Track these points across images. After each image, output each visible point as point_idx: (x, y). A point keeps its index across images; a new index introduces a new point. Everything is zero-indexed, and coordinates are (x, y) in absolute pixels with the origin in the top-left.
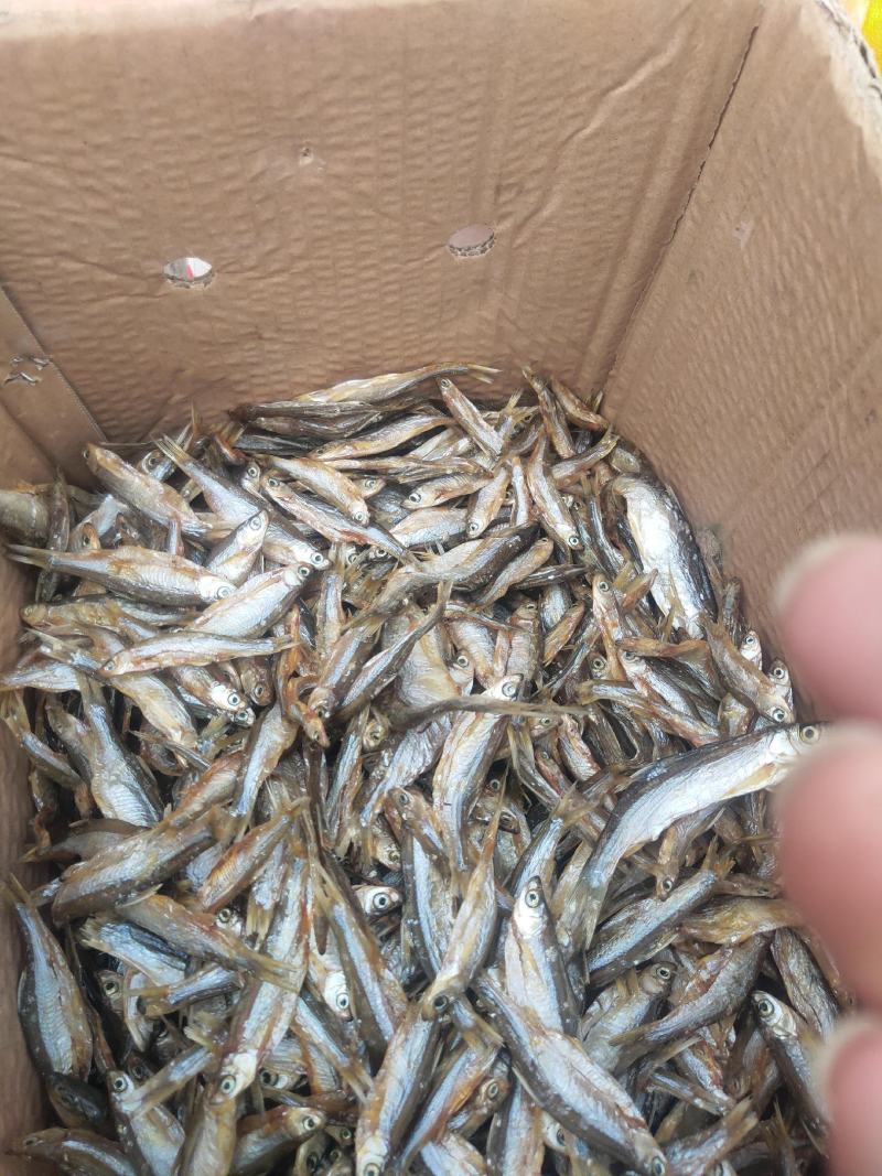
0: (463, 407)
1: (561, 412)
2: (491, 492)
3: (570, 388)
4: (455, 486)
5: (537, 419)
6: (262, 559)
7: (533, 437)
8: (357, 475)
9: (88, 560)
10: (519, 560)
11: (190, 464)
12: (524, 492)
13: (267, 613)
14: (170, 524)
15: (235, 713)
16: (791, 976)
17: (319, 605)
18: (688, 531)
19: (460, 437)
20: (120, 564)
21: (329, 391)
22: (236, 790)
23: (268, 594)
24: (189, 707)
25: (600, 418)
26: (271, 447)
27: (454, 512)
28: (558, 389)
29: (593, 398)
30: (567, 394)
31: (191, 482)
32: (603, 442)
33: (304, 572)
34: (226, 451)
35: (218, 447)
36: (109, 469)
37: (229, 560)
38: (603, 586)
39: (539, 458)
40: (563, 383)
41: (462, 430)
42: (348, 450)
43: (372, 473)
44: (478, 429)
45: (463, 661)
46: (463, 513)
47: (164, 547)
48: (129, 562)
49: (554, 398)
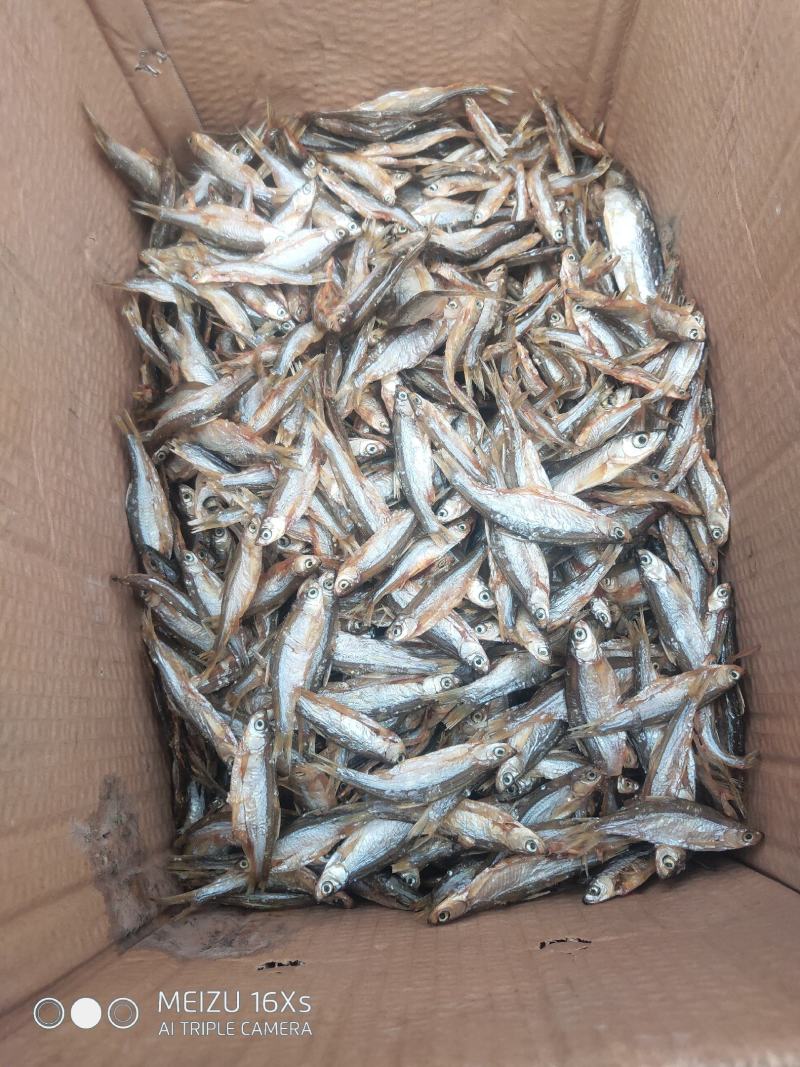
0: (483, 123)
1: (565, 135)
2: (496, 192)
3: (575, 116)
4: (467, 184)
5: (543, 137)
6: (310, 222)
7: (538, 152)
8: (390, 169)
9: (186, 215)
10: (511, 244)
11: (264, 151)
12: (524, 193)
13: (311, 258)
14: (245, 188)
15: (282, 323)
16: (673, 547)
17: (351, 261)
18: (652, 229)
19: (477, 149)
20: (208, 218)
21: (375, 101)
22: (277, 360)
23: (316, 244)
24: (251, 318)
25: (600, 146)
26: (327, 145)
27: (465, 205)
28: (564, 114)
29: (596, 128)
30: (572, 121)
31: (264, 165)
32: (599, 165)
33: (341, 233)
34: (291, 144)
35: (286, 140)
36: (206, 149)
37: (286, 218)
38: (572, 258)
39: (540, 168)
40: (569, 111)
41: (480, 143)
42: (385, 149)
43: (403, 170)
44: (492, 141)
45: (453, 305)
46: (471, 207)
47: (240, 204)
48: (214, 216)
49: (560, 121)
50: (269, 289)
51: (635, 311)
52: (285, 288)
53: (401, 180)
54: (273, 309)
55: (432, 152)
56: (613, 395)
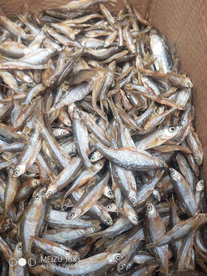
0: (107, 13)
1: (135, 17)
2: (112, 36)
3: (138, 11)
4: (101, 33)
5: (128, 18)
6: (42, 46)
7: (126, 23)
8: (73, 28)
10: (117, 54)
11: (27, 22)
12: (122, 36)
13: (42, 59)
14: (18, 35)
15: (30, 84)
16: (182, 166)
17: (58, 60)
18: (168, 48)
19: (105, 22)
20: (5, 46)
21: (67, 5)
22: (25, 99)
23: (44, 54)
24: (18, 82)
25: (147, 22)
26: (51, 21)
27: (101, 41)
28: (135, 10)
29: (146, 16)
30: (138, 13)
31: (27, 27)
32: (147, 28)
33: (54, 50)
34: (37, 20)
35: (35, 19)
36: (4, 21)
37: (33, 45)
38: (140, 58)
39: (127, 28)
40: (136, 9)
41: (106, 20)
42: (71, 21)
43: (78, 28)
44: (110, 19)
45: (96, 76)
46: (103, 41)
47: (17, 40)
48: (7, 45)
49: (133, 12)
50: (26, 71)
51: (163, 78)
52: (33, 71)
53: (77, 32)
54: (27, 79)
55: (88, 22)
56: (158, 109)
